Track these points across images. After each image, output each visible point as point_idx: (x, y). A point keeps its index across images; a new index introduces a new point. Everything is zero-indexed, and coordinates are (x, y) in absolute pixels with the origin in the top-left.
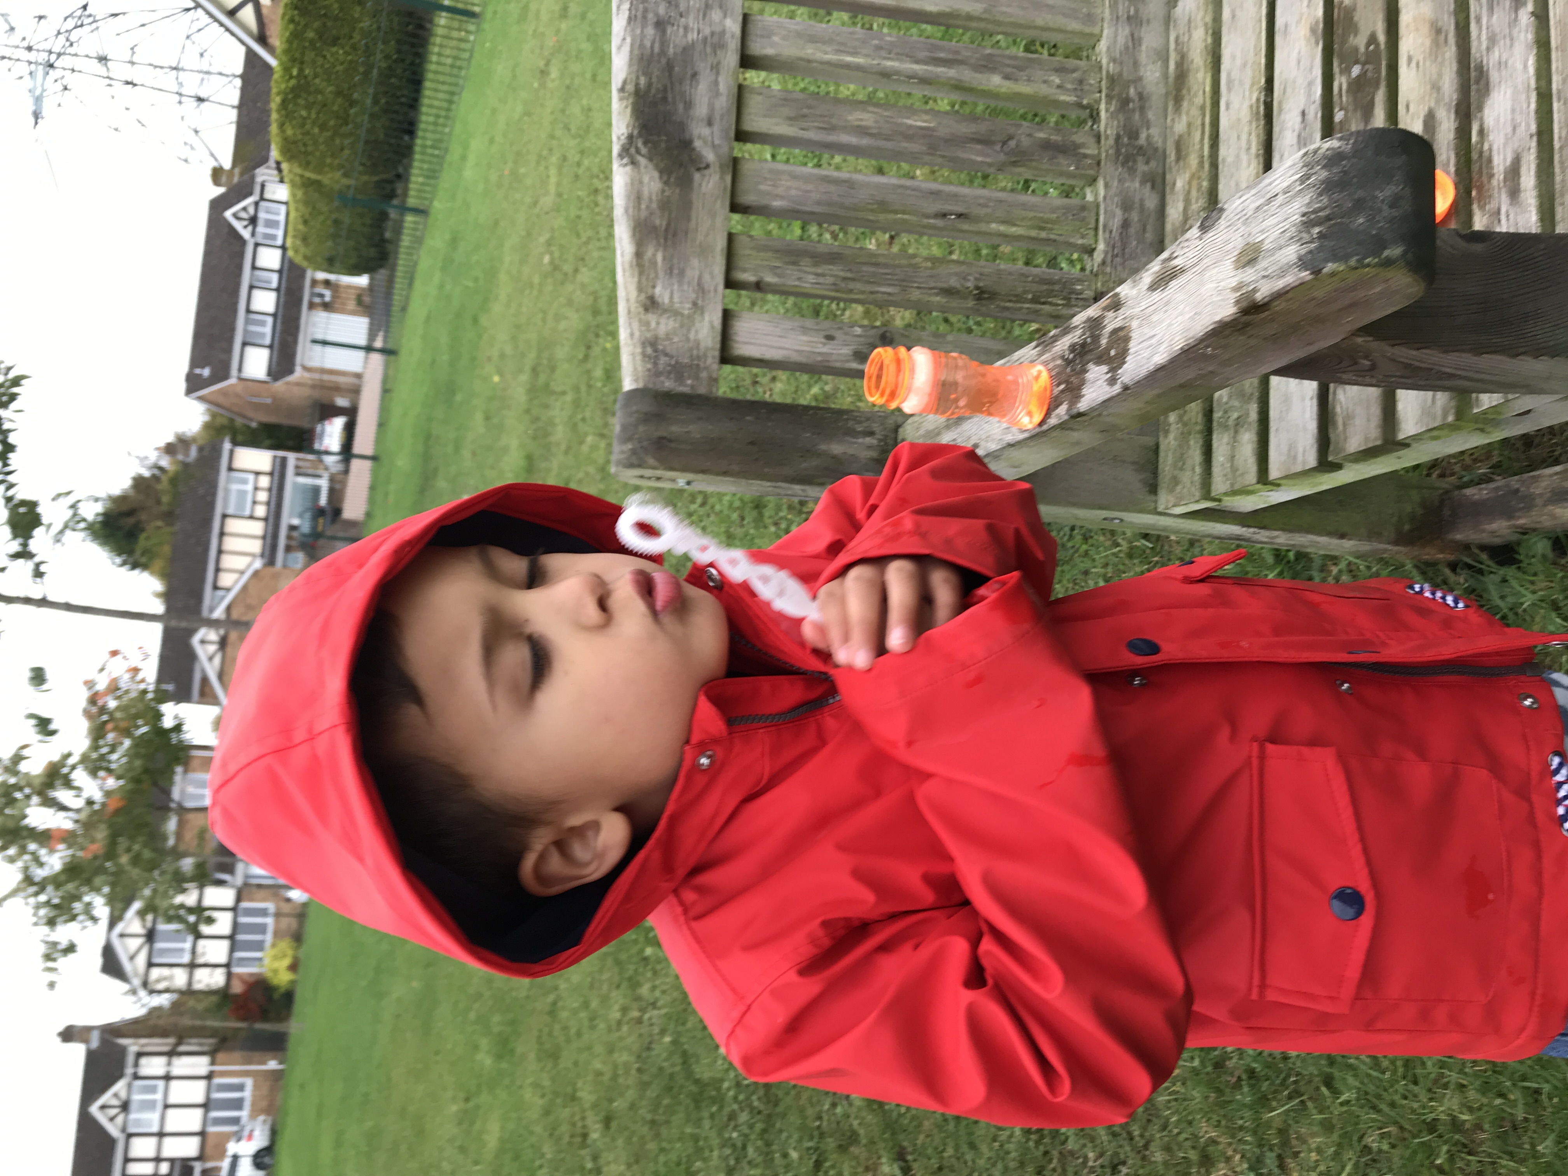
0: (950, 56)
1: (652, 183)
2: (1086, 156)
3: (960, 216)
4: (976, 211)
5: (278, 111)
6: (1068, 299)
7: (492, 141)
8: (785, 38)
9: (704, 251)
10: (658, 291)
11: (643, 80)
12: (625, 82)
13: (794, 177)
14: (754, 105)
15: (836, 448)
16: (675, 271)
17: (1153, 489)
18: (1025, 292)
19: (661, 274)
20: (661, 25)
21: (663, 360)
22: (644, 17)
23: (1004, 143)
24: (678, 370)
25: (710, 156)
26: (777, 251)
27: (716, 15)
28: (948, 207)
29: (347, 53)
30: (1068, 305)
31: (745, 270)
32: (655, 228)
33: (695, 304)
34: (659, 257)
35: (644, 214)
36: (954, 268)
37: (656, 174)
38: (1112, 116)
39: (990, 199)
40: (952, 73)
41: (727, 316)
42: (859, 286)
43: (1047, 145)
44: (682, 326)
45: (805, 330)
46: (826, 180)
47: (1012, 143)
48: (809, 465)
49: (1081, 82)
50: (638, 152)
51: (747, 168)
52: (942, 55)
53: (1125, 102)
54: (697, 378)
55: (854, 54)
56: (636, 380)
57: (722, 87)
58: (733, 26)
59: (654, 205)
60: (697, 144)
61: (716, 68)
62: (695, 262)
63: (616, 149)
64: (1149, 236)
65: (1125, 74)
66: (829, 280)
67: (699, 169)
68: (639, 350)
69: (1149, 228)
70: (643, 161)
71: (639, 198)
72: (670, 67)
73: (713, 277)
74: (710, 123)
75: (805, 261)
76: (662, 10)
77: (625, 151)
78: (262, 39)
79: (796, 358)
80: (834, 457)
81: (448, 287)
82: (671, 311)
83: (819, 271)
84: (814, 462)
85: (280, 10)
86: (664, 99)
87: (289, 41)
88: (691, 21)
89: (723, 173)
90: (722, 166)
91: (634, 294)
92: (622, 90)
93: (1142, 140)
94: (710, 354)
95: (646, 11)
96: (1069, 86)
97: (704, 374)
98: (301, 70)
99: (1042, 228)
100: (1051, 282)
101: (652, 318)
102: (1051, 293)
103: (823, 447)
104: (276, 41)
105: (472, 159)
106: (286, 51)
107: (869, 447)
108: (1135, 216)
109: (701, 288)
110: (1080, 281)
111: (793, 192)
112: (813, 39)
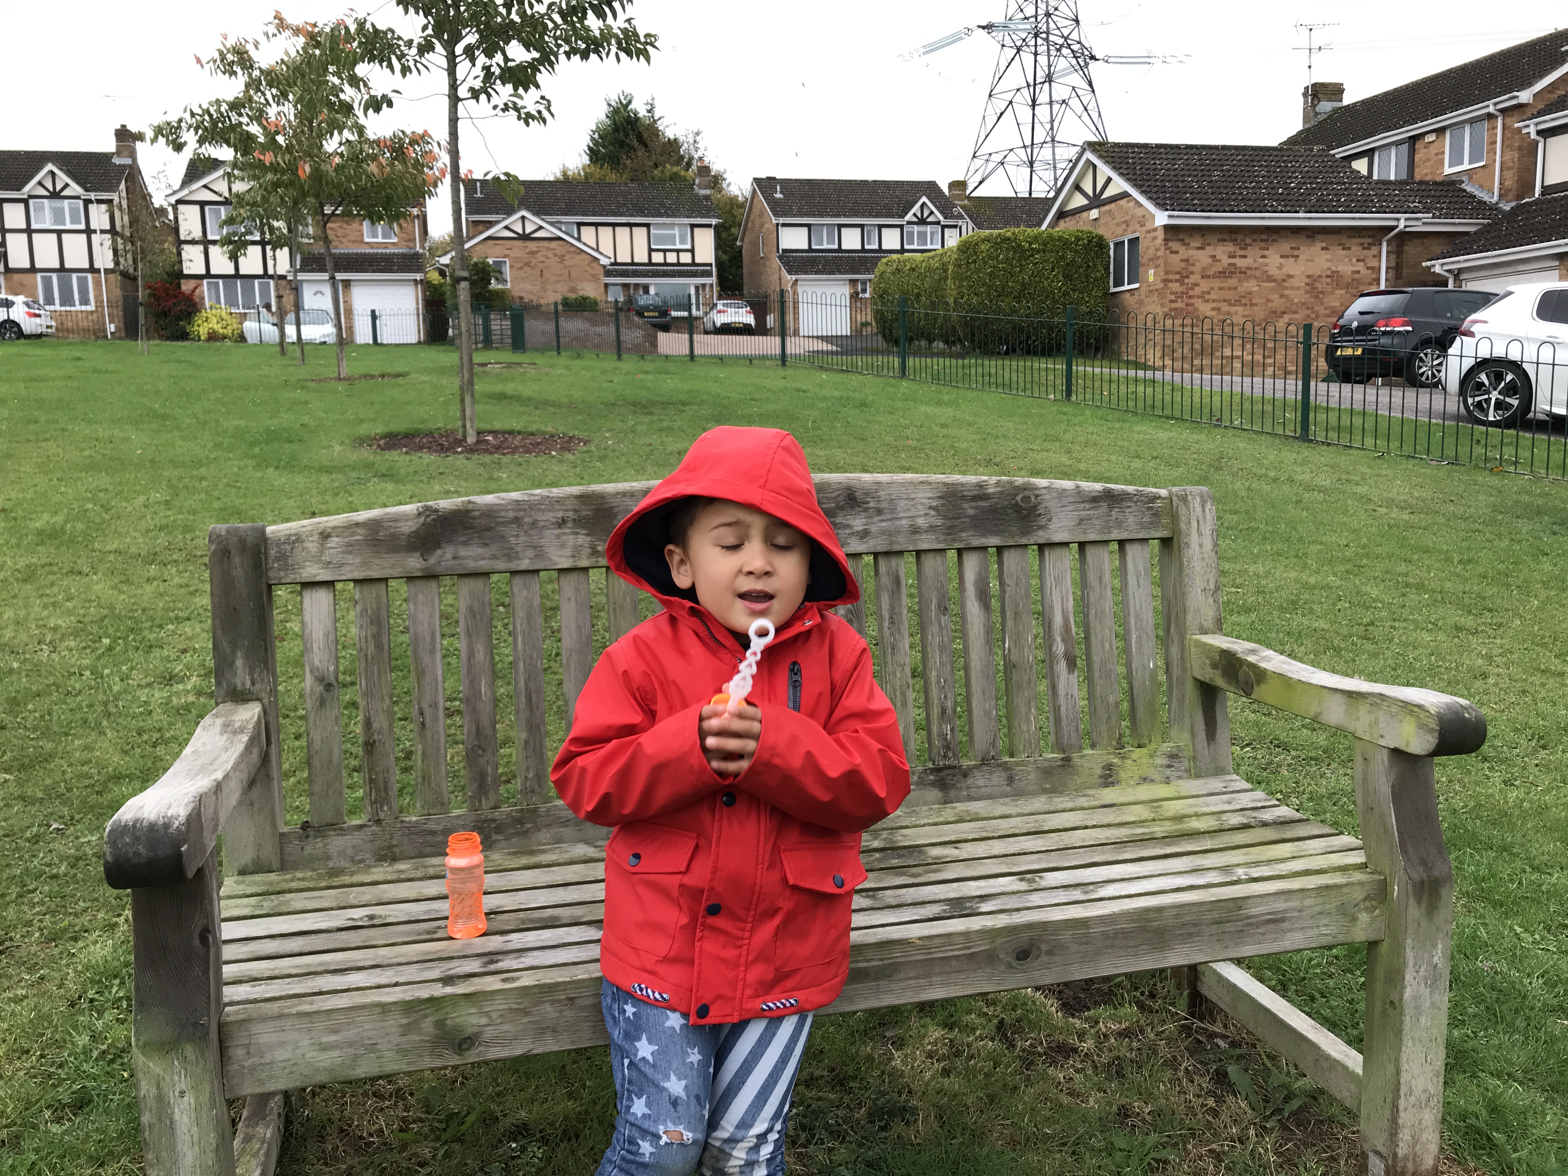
0: (534, 706)
1: (408, 527)
2: (480, 801)
3: (423, 724)
4: (428, 733)
5: (1000, 235)
6: (376, 802)
7: (944, 426)
8: (526, 597)
9: (366, 564)
10: (335, 539)
11: (478, 513)
12: (474, 503)
13: (431, 616)
14: (477, 585)
15: (239, 663)
16: (349, 549)
17: (242, 872)
18: (376, 773)
19: (346, 540)
20: (517, 520)
21: (288, 547)
22: (520, 510)
23: (479, 746)
24: (283, 557)
25: (432, 560)
26: (378, 610)
27: (530, 553)
28: (428, 716)
29: (1060, 288)
30: (372, 803)
31: (361, 592)
32: (377, 532)
33: (330, 563)
34: (359, 537)
35: (386, 525)
36: (385, 725)
37: (414, 529)
38: (509, 814)
39: (438, 741)
40: (523, 706)
41: (329, 584)
42: (363, 666)
43: (483, 775)
44: (313, 556)
45: (327, 635)
46: (433, 635)
47: (480, 752)
48: (226, 646)
49: (532, 791)
50: (428, 516)
51: (433, 585)
52: (534, 699)
53: (520, 821)
54: (279, 570)
55: (524, 642)
56: (272, 533)
57: (481, 563)
58: (525, 564)
59: (392, 530)
60: (439, 552)
61: (494, 557)
62: (358, 560)
63: (430, 503)
64: (428, 849)
65: (539, 819)
66: (364, 646)
67: (422, 555)
68: (293, 532)
69: (434, 849)
70: (422, 520)
71: (396, 520)
72: (489, 529)
73: (350, 571)
74: (455, 558)
75: (374, 629)
76: (526, 520)
77: (427, 508)
78: (1061, 215)
79: (307, 631)
80: (233, 662)
81: (821, 405)
82: (322, 549)
83: (369, 639)
84: (228, 650)
85: (1087, 228)
86: (467, 528)
87: (1060, 239)
88: (523, 539)
89: (422, 570)
90: (426, 568)
91: (330, 525)
92: (469, 502)
93: (495, 837)
94: (297, 576)
95: (525, 510)
96: (528, 784)
97: (282, 574)
98: (1038, 251)
99: (424, 778)
100: (386, 788)
101: (316, 537)
102: (378, 790)
103: (239, 654)
104: (1062, 225)
105: (937, 410)
106: (1051, 237)
107: (243, 684)
108: (439, 838)
109: (341, 565)
110: (390, 808)
111: (421, 616)
112: (529, 616)
